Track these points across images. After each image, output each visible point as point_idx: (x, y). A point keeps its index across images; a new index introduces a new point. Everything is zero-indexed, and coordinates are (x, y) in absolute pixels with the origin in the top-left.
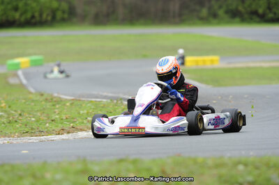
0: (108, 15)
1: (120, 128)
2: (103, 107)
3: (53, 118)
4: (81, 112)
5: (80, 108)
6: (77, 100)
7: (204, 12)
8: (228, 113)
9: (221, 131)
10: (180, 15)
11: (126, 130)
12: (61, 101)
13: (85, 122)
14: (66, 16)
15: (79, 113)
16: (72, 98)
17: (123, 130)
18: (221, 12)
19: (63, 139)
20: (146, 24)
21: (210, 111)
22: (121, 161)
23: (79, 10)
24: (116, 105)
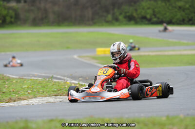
0: (42, 19)
2: (39, 83)
3: (4, 91)
4: (24, 87)
5: (23, 84)
6: (20, 78)
7: (110, 17)
10: (93, 19)
12: (10, 79)
13: (26, 93)
14: (13, 20)
15: (22, 87)
16: (18, 77)
18: (121, 17)
19: (11, 106)
20: (69, 25)
22: (52, 120)
23: (22, 16)
24: (48, 82)
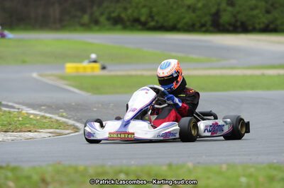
1: (110, 133)
8: (229, 120)
9: (222, 138)
11: (115, 136)
17: (112, 135)
21: (212, 117)
